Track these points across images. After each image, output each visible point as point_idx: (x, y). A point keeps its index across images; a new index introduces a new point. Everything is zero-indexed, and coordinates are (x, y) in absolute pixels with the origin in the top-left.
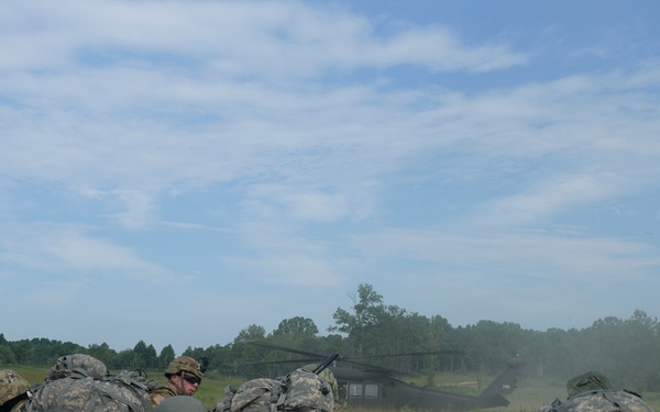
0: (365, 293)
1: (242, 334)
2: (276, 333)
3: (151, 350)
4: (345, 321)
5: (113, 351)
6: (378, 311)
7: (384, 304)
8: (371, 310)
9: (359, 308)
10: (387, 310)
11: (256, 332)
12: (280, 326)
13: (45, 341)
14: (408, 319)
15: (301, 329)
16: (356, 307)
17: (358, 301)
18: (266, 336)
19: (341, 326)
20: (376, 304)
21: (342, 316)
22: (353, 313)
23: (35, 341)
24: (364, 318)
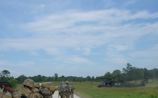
0: (128, 65)
1: (106, 74)
2: (113, 73)
3: (90, 77)
4: (125, 70)
5: (83, 78)
6: (131, 68)
7: (132, 67)
8: (130, 68)
9: (127, 68)
10: (133, 68)
11: (108, 73)
12: (114, 72)
13: (71, 77)
14: (137, 69)
15: (118, 72)
16: (127, 67)
17: (127, 66)
18: (110, 74)
19: (124, 71)
20: (131, 67)
21: (124, 69)
22: (126, 69)
23: (70, 77)
24: (128, 69)
